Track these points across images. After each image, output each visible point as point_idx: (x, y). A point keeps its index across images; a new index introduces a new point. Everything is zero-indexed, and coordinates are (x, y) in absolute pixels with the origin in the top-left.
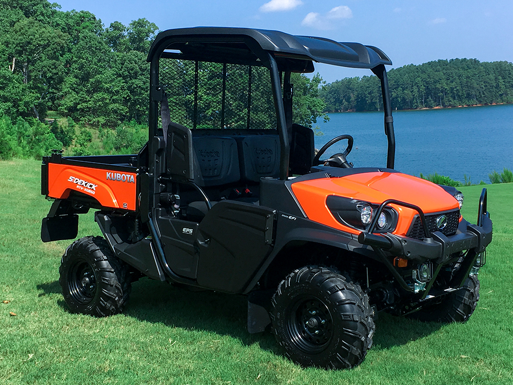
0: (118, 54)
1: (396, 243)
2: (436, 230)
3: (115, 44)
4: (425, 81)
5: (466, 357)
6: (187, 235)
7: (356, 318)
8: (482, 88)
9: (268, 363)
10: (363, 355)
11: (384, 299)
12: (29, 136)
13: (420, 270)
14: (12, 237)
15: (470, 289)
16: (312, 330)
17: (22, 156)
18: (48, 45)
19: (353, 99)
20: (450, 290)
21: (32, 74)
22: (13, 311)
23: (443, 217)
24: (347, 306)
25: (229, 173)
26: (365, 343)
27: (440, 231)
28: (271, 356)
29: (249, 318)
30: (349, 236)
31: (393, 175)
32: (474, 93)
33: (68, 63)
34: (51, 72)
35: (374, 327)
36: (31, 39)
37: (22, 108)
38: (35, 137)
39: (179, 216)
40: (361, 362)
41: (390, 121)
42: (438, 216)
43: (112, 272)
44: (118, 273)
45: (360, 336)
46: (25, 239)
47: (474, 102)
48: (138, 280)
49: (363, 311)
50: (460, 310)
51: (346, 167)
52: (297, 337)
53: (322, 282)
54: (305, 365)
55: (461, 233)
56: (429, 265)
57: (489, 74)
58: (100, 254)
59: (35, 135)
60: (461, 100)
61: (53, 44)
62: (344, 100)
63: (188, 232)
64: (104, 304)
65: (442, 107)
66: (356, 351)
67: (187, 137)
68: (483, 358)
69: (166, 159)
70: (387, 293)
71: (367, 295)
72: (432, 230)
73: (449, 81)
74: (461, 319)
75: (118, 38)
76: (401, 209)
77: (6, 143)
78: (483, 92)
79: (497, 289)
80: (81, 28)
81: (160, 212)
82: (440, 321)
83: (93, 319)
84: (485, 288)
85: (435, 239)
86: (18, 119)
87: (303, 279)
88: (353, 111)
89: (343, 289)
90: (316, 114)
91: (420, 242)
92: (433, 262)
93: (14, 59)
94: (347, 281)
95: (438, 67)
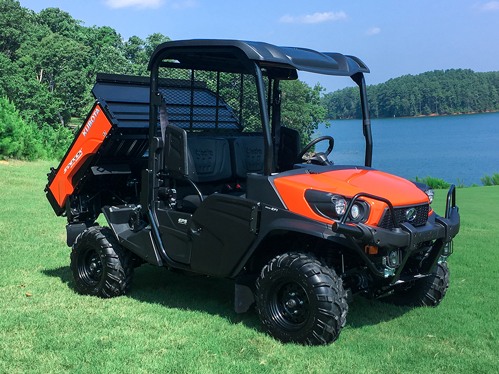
0: (136, 65)
1: (366, 232)
2: (406, 221)
3: (133, 56)
4: (422, 90)
5: (433, 336)
6: (182, 225)
7: (330, 299)
8: (477, 96)
9: (252, 339)
10: (337, 333)
11: (359, 284)
12: (53, 140)
13: (389, 256)
14: (32, 229)
15: (440, 276)
16: (291, 310)
17: (47, 158)
18: (71, 57)
19: (353, 106)
20: (419, 276)
21: (57, 84)
22: (30, 292)
23: (413, 210)
24: (322, 288)
25: (221, 171)
26: (338, 322)
27: (410, 222)
28: (255, 333)
29: (236, 299)
30: (325, 226)
31: (370, 173)
32: (468, 101)
33: (90, 73)
34: (74, 81)
35: (347, 308)
36: (57, 52)
37: (48, 114)
38: (58, 141)
39: (175, 207)
40: (336, 339)
41: (368, 123)
42: (407, 208)
43: (117, 258)
44: (121, 259)
45: (334, 315)
46: (44, 231)
47: (468, 109)
48: (140, 266)
49: (337, 293)
50: (430, 295)
51: (326, 165)
52: (278, 316)
53: (300, 266)
54: (285, 341)
55: (430, 224)
56: (397, 253)
57: (483, 84)
58: (106, 242)
59: (59, 139)
60: (456, 108)
61: (77, 56)
62: (345, 108)
63: (183, 222)
64: (109, 286)
65: (438, 114)
66: (330, 329)
67: (183, 137)
68: (448, 338)
69: (164, 158)
70: (362, 279)
71: (341, 279)
72: (401, 222)
73: (445, 90)
74: (431, 304)
75: (135, 51)
76: (373, 203)
77: (32, 146)
78: (477, 100)
79: (469, 278)
80: (102, 42)
81: (159, 205)
82: (412, 306)
83: (99, 299)
84: (458, 277)
85: (404, 229)
86: (44, 124)
87: (283, 264)
88: (354, 118)
89: (319, 273)
90: (318, 121)
91: (390, 232)
92: (402, 250)
93: (42, 71)
94: (322, 265)
95: (435, 77)
